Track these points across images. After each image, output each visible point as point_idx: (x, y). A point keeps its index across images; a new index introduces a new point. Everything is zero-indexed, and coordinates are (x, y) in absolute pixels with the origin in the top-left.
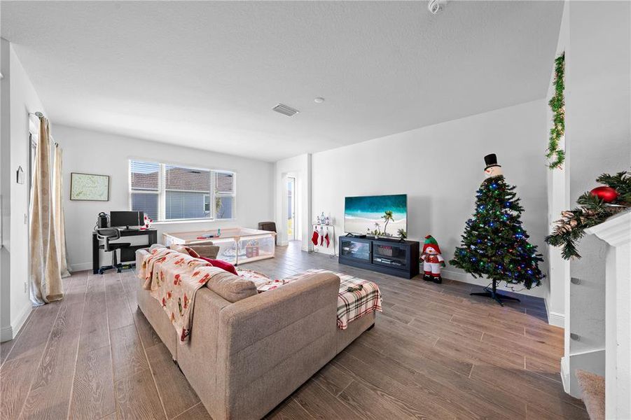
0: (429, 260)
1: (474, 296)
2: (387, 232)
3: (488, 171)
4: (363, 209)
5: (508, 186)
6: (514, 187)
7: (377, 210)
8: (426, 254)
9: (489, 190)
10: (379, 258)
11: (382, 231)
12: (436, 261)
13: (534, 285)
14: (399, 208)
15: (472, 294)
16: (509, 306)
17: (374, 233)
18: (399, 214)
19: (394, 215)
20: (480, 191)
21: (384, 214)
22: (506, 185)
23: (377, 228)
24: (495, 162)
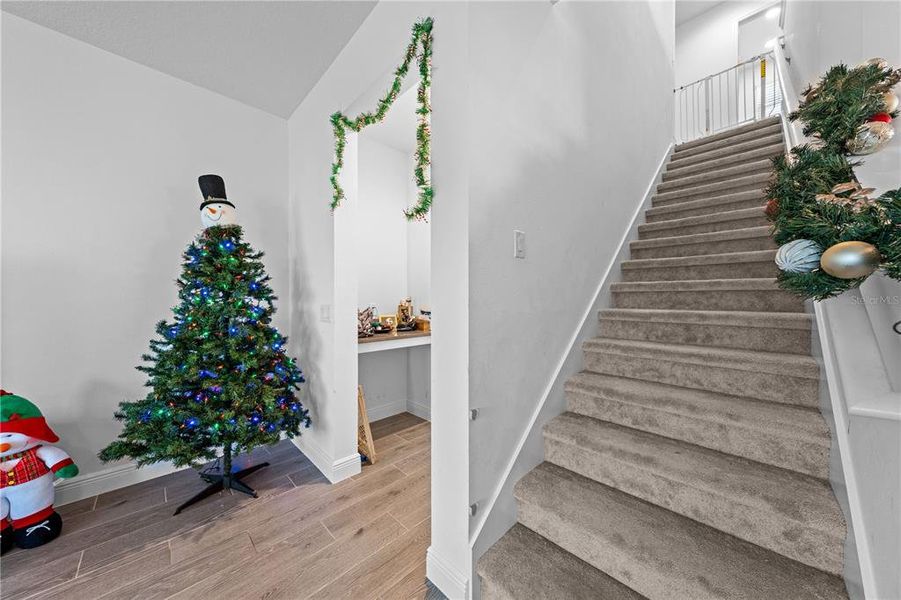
1: (184, 514)
3: (213, 212)
5: (250, 250)
6: (260, 255)
9: (216, 253)
13: (302, 427)
15: (179, 511)
16: (268, 487)
20: (193, 251)
22: (245, 247)
24: (223, 194)
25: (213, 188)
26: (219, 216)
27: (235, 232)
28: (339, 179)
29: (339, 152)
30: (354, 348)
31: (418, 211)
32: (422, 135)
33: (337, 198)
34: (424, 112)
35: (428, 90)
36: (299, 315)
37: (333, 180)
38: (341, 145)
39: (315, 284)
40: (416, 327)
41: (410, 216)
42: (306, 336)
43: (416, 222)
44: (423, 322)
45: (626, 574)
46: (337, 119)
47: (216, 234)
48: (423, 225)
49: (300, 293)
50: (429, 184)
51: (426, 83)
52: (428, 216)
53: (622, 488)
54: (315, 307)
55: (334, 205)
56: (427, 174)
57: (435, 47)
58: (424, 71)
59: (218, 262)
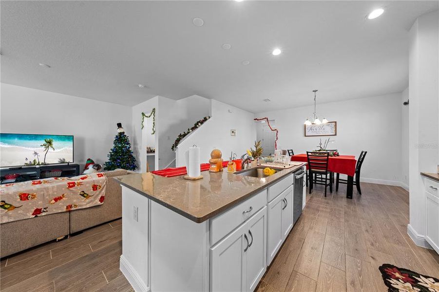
2: (47, 162)
6: (128, 137)
11: (41, 161)
17: (33, 163)
22: (125, 136)
23: (36, 158)
24: (121, 126)
25: (119, 125)
26: (120, 130)
27: (124, 133)
29: (143, 119)
30: (146, 154)
33: (143, 127)
34: (154, 121)
35: (155, 118)
36: (135, 148)
37: (142, 124)
39: (138, 142)
42: (137, 152)
43: (153, 135)
46: (143, 113)
47: (121, 134)
49: (135, 144)
50: (154, 130)
52: (155, 134)
54: (139, 147)
55: (142, 129)
59: (121, 139)
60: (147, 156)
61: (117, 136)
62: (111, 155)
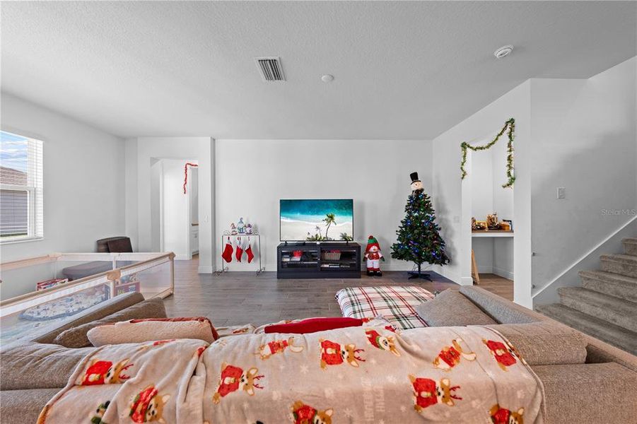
0: (372, 257)
2: (329, 236)
4: (303, 212)
6: (430, 197)
7: (318, 212)
8: (369, 252)
9: (418, 199)
10: (326, 264)
11: (323, 236)
12: (377, 257)
14: (341, 211)
17: (315, 237)
18: (342, 216)
19: (336, 218)
21: (326, 217)
22: (425, 196)
23: (318, 232)
24: (417, 178)
25: (414, 177)
26: (416, 186)
27: (422, 190)
28: (464, 168)
29: (465, 156)
30: (470, 235)
31: (508, 185)
32: (509, 158)
33: (464, 175)
34: (510, 151)
35: (512, 142)
37: (462, 168)
38: (465, 154)
40: (500, 228)
41: (504, 187)
43: (507, 188)
44: (505, 226)
45: (614, 320)
46: (464, 146)
47: (419, 192)
48: (511, 190)
49: (441, 211)
50: (513, 176)
51: (511, 140)
52: (512, 186)
53: (627, 299)
54: (451, 217)
55: (463, 178)
56: (512, 172)
57: (516, 129)
58: (510, 136)
59: (418, 202)
60: (473, 239)
61: (411, 198)
62: (402, 232)
